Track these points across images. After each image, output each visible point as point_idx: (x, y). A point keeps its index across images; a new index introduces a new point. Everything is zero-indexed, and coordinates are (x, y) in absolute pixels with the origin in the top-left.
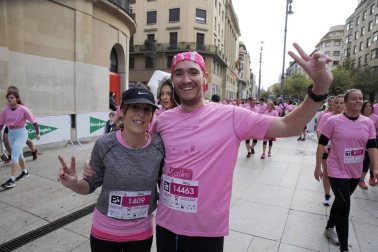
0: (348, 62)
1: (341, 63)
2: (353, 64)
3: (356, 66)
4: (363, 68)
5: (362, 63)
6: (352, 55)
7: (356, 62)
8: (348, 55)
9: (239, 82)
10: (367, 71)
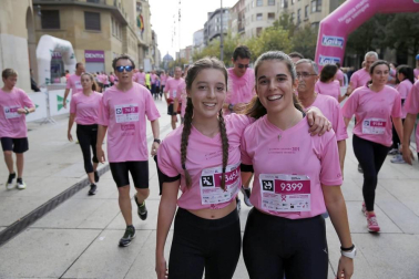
0: (286, 16)
1: (277, 17)
2: (292, 19)
3: (295, 21)
4: (302, 25)
5: (302, 17)
6: (290, 7)
7: (295, 16)
8: (286, 6)
9: (140, 45)
10: (307, 29)
